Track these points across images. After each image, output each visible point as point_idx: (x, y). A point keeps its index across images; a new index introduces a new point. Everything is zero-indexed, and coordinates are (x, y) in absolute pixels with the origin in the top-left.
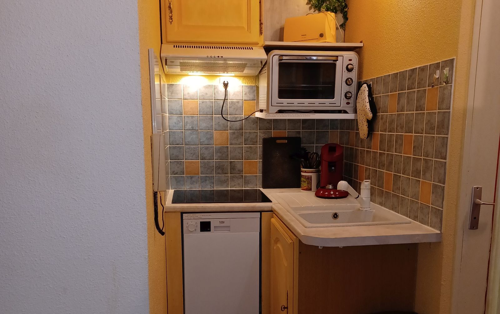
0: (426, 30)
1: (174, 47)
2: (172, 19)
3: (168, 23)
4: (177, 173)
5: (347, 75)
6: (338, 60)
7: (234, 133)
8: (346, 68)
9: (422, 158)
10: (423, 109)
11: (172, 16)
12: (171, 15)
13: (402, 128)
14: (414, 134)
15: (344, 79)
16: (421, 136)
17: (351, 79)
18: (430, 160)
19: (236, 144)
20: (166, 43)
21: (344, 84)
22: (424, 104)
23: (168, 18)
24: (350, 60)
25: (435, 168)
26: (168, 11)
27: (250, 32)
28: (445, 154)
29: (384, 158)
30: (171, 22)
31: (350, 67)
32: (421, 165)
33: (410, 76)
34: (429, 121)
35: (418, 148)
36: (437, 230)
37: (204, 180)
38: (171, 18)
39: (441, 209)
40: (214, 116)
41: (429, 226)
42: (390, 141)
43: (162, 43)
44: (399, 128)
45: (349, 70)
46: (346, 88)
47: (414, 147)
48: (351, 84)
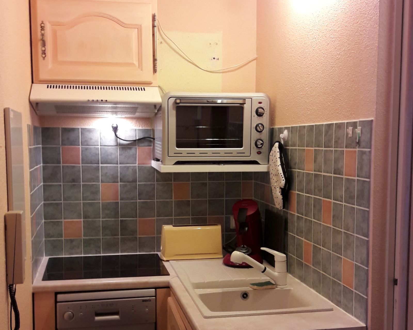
0: (342, 81)
1: (48, 87)
2: (45, 54)
3: (40, 58)
4: (52, 236)
5: (256, 120)
6: (245, 104)
7: (125, 186)
8: (255, 113)
9: (343, 230)
10: (341, 173)
11: (45, 51)
12: (43, 49)
13: (320, 190)
14: (332, 201)
15: (254, 125)
16: (340, 204)
17: (262, 124)
18: (352, 235)
19: (128, 199)
20: (38, 83)
21: (254, 130)
22: (342, 167)
23: (40, 52)
24: (260, 103)
25: (357, 246)
26: (40, 44)
27: (142, 70)
28: (366, 231)
29: (302, 224)
30: (44, 58)
31: (260, 110)
32: (342, 240)
33: (327, 132)
34: (348, 188)
35: (338, 218)
36: (363, 322)
37: (87, 243)
38: (44, 52)
39: (366, 297)
40: (100, 165)
41: (353, 316)
42: (307, 204)
43: (33, 82)
44: (316, 190)
45: (259, 115)
46: (256, 135)
47: (334, 217)
48: (262, 131)
